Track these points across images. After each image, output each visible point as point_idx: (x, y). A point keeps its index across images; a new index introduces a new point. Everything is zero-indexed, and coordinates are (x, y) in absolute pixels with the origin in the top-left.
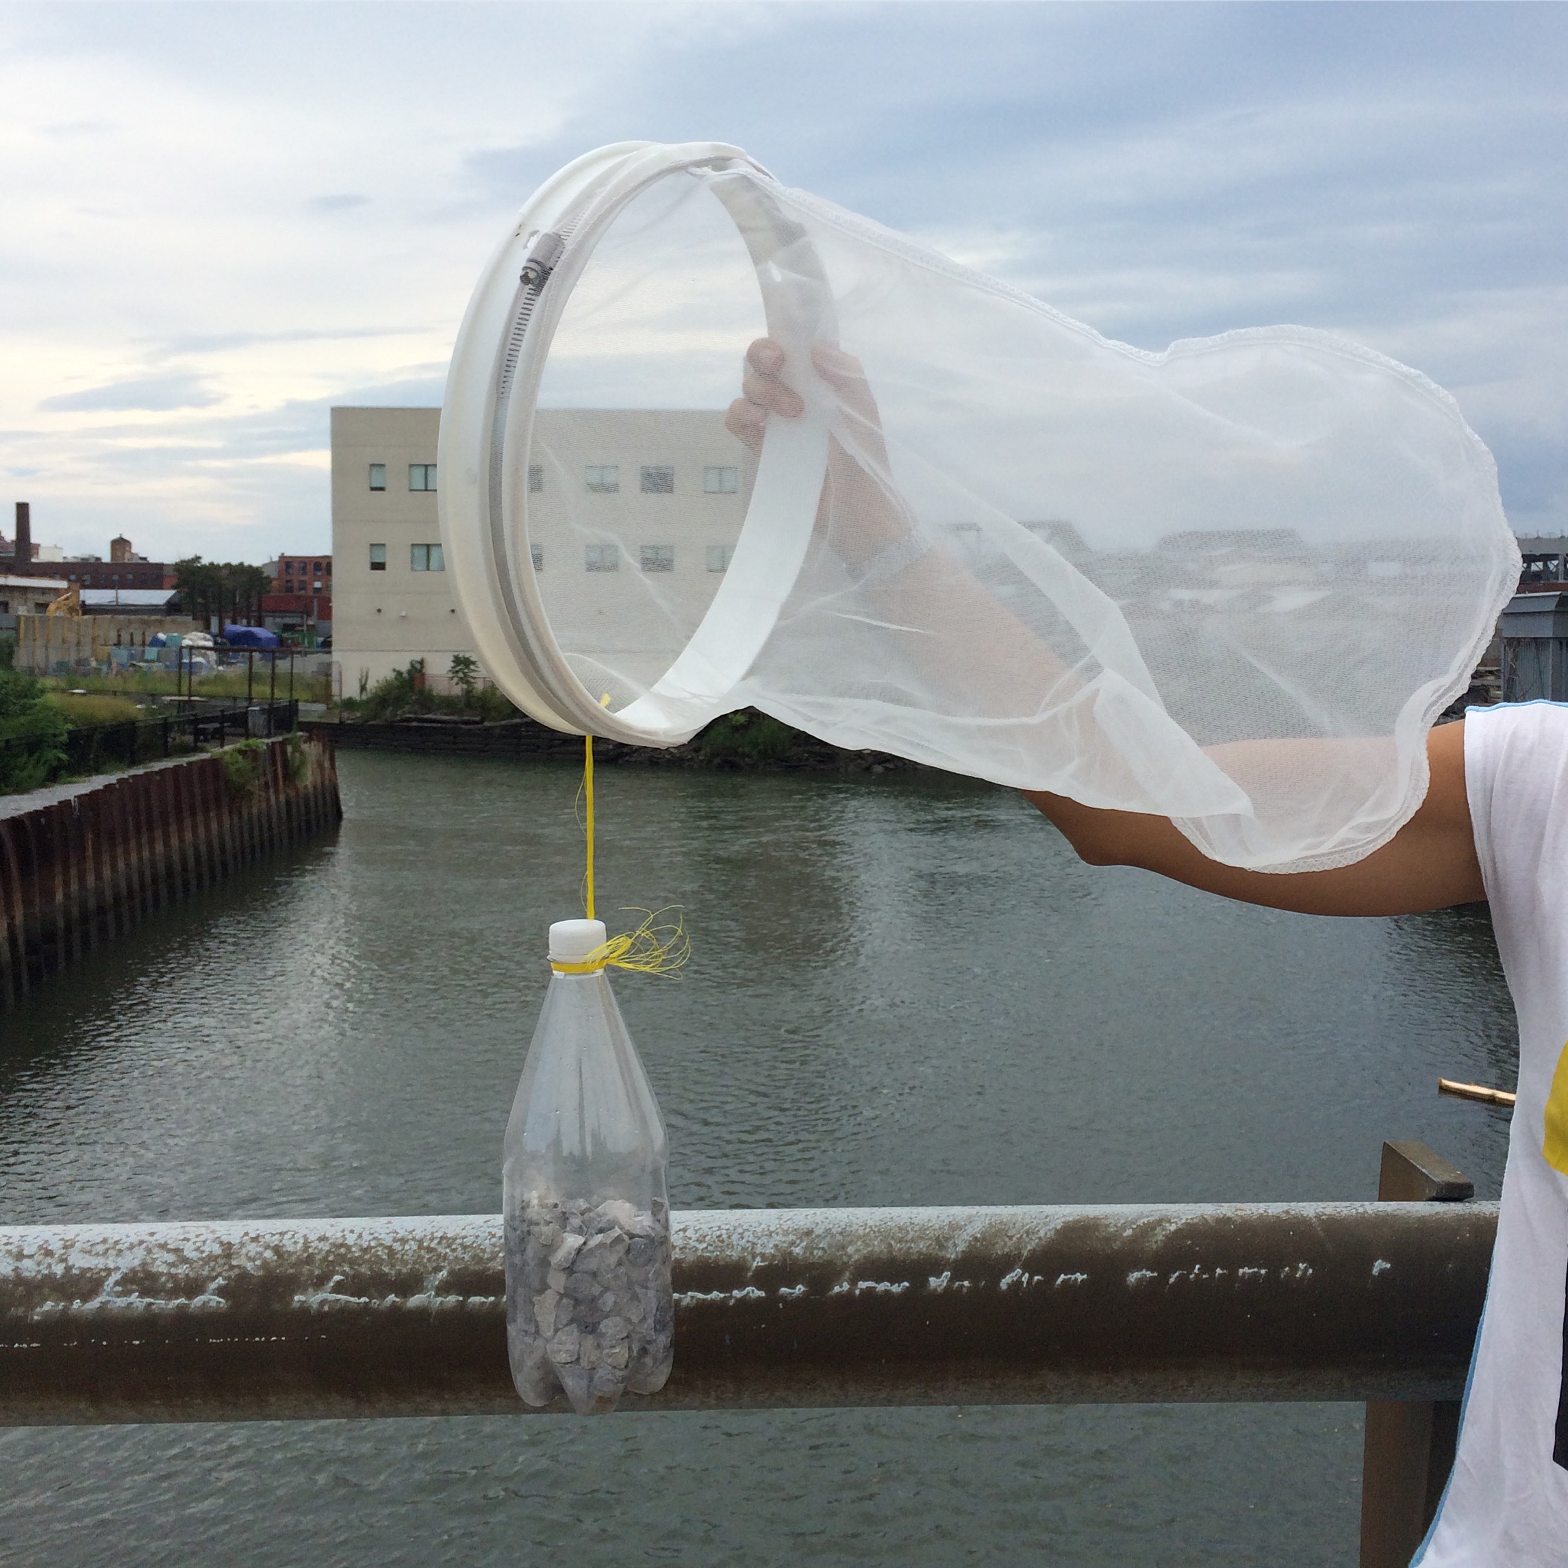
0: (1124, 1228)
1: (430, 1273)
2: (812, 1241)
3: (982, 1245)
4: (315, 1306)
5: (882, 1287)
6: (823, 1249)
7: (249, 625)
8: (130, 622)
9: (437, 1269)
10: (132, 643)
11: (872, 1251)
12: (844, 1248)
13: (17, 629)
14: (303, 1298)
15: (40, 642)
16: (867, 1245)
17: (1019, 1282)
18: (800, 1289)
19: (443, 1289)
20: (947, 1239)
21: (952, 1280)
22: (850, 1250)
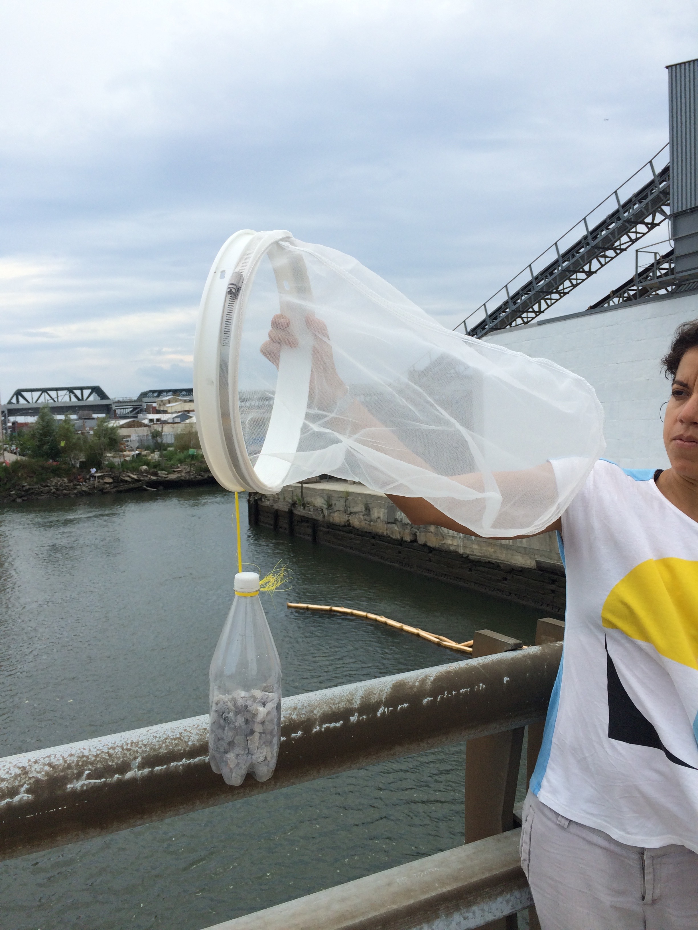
0: (415, 682)
1: (132, 760)
2: (298, 711)
3: (366, 699)
4: (79, 788)
5: (332, 725)
6: (304, 714)
9: (135, 758)
11: (324, 711)
12: (312, 712)
14: (72, 786)
16: (321, 709)
17: (384, 712)
18: (300, 733)
19: (141, 767)
20: (352, 700)
21: (359, 716)
22: (315, 712)
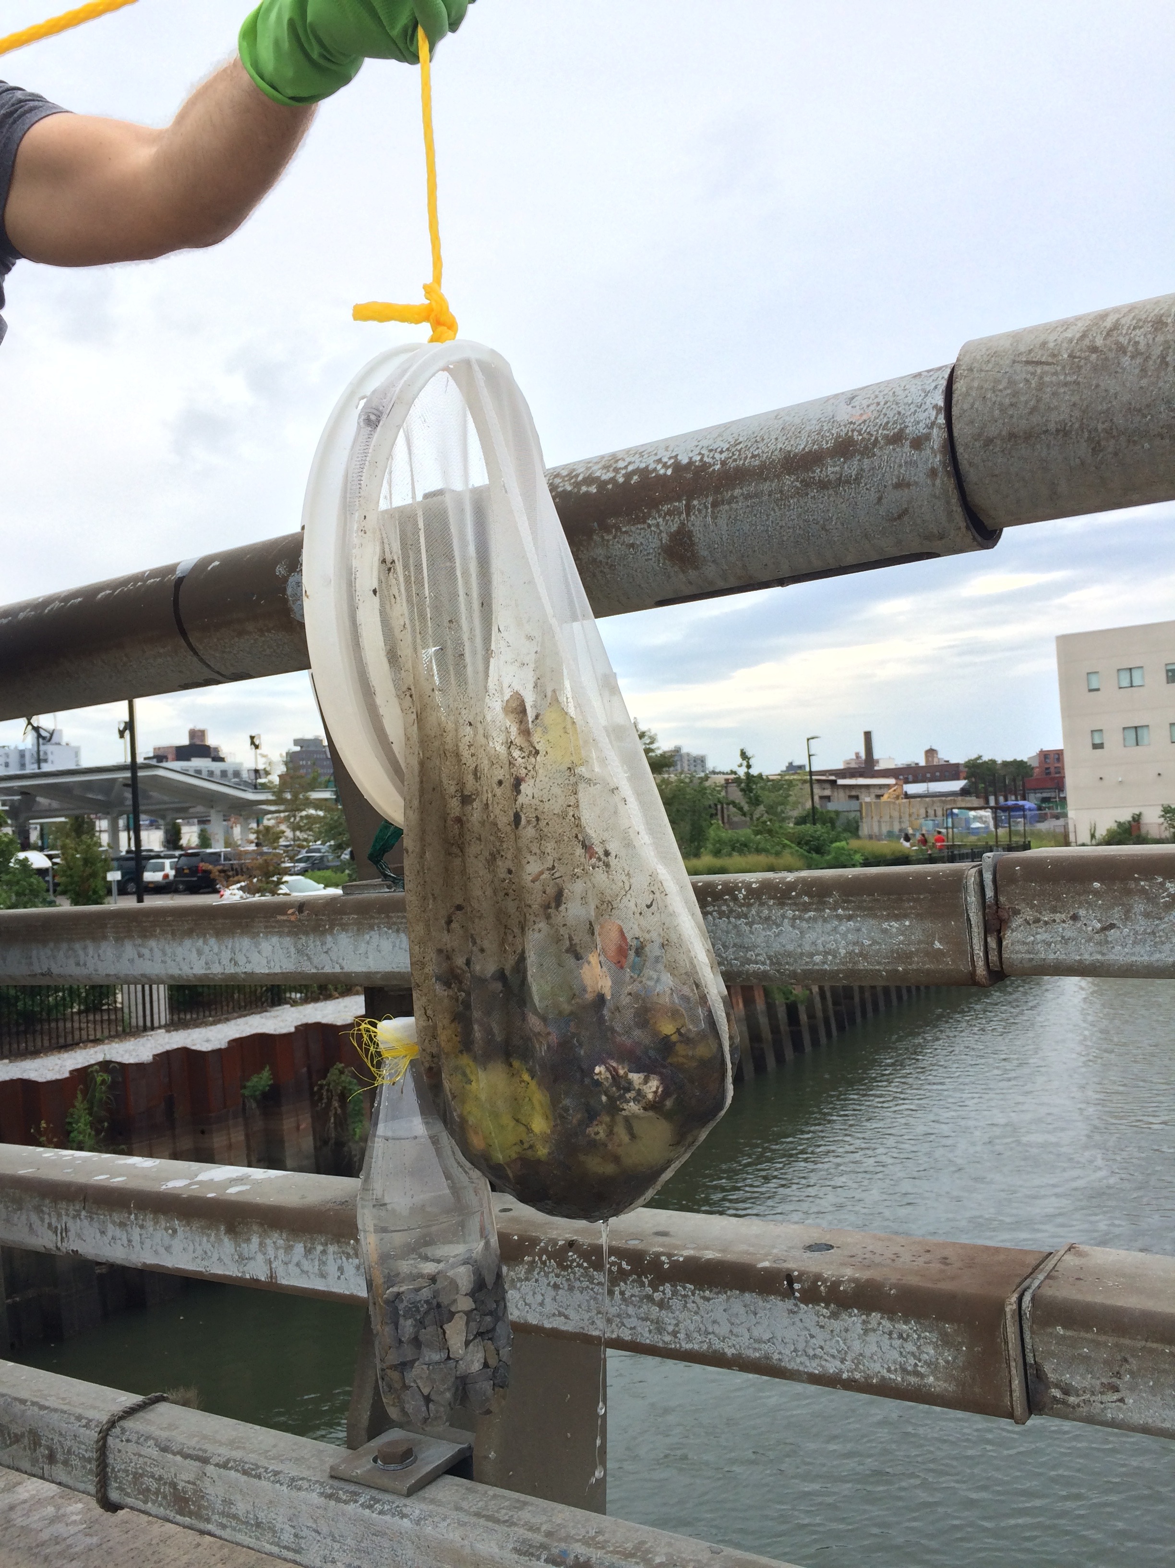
7: (1017, 800)
8: (933, 802)
10: (935, 816)
13: (860, 811)
15: (876, 819)
